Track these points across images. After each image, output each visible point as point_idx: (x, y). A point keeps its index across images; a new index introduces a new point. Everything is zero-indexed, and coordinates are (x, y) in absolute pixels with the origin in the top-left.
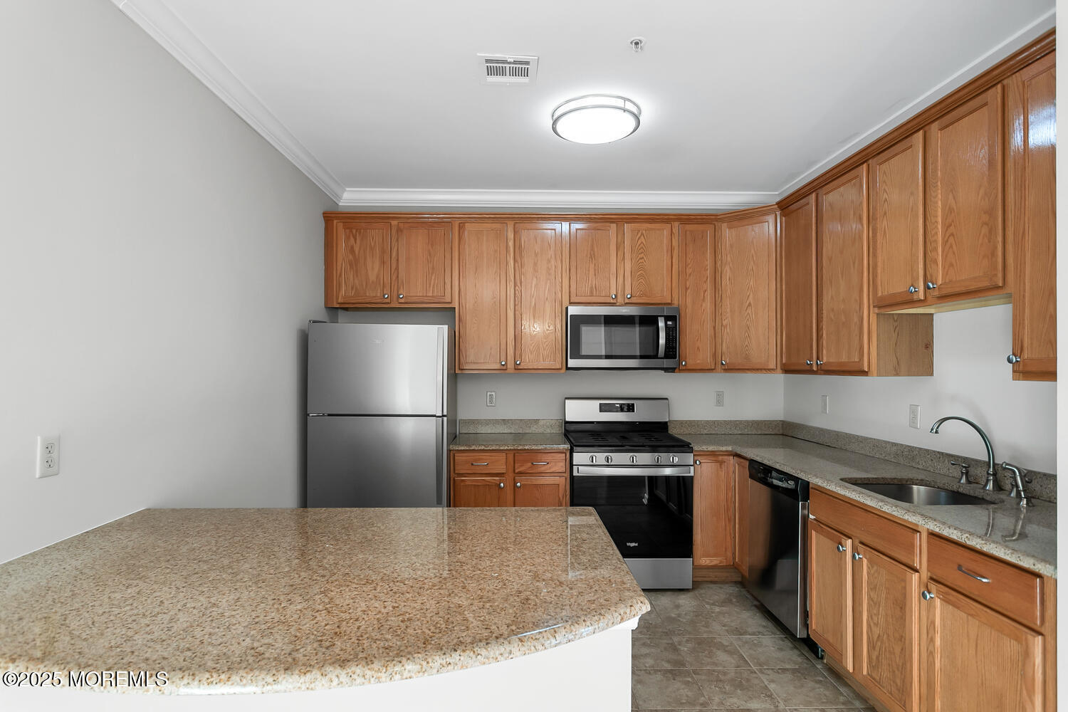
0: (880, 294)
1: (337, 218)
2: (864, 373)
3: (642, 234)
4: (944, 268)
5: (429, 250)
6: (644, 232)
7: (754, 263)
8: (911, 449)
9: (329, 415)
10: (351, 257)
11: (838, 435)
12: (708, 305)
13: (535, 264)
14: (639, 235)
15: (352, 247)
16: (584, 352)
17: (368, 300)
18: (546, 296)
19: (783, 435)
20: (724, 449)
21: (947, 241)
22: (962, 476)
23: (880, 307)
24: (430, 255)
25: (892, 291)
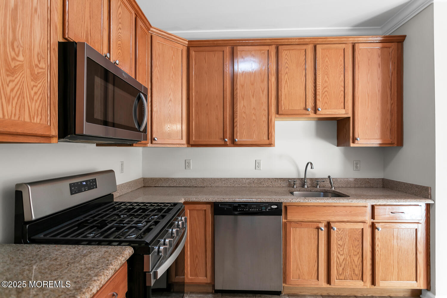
3: (121, 5)
7: (174, 73)
11: (203, 180)
14: (119, 3)
19: (144, 187)
21: (324, 93)
22: (294, 185)
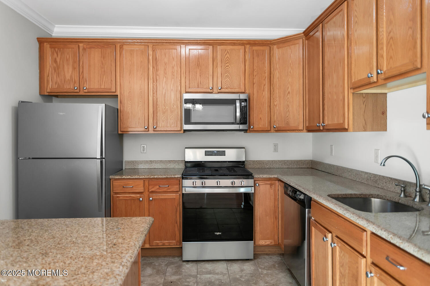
0: (353, 81)
1: (46, 42)
2: (346, 130)
3: (228, 52)
4: (387, 60)
5: (102, 61)
6: (229, 51)
7: (291, 68)
8: (375, 176)
9: (33, 158)
10: (55, 65)
11: (338, 168)
12: (266, 93)
13: (165, 69)
14: (226, 52)
15: (55, 59)
16: (193, 121)
17: (65, 91)
18: (172, 88)
19: (311, 168)
20: (273, 176)
21: (389, 42)
22: (402, 192)
23: (354, 88)
24: (102, 64)
25: (359, 78)
